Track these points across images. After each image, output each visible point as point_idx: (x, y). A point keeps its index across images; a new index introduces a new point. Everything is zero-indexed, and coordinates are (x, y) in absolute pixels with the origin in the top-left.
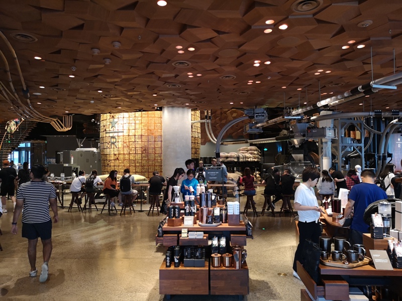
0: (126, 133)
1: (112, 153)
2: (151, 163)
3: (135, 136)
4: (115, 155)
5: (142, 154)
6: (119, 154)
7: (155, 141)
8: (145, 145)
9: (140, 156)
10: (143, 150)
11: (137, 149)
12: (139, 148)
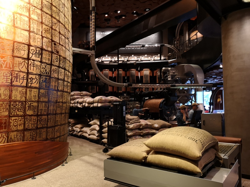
2: (52, 108)
3: (29, 45)
5: (39, 89)
7: (59, 67)
8: (46, 70)
9: (35, 92)
10: (42, 80)
11: (30, 76)
12: (35, 76)
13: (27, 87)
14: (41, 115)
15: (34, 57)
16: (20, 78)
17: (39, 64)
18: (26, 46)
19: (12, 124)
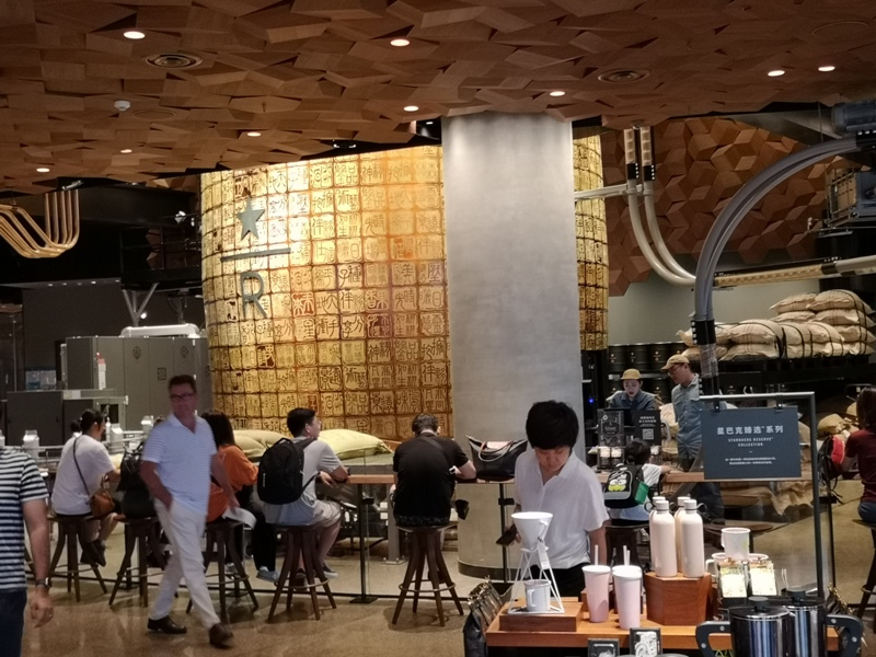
0: (298, 259)
1: (250, 339)
2: (405, 374)
3: (336, 265)
4: (261, 347)
5: (366, 340)
6: (274, 344)
7: (418, 285)
8: (377, 301)
9: (358, 347)
10: (371, 323)
11: (345, 319)
12: (354, 317)
13: (340, 339)
14: (377, 390)
15: (347, 284)
16: (328, 326)
17: (360, 292)
18: (332, 267)
19: (324, 405)
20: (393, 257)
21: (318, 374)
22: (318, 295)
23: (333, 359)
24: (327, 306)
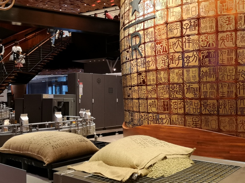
0: (160, 21)
1: (135, 70)
2: (225, 89)
3: (181, 21)
4: (139, 73)
5: (200, 67)
6: (146, 71)
7: (236, 30)
8: (208, 42)
10: (203, 56)
11: (186, 55)
12: (192, 53)
13: (183, 67)
14: (206, 99)
15: (188, 32)
16: (176, 59)
17: (196, 37)
18: (179, 23)
19: (172, 107)
20: (219, 13)
21: (169, 89)
22: (171, 41)
23: (178, 79)
24: (175, 47)
